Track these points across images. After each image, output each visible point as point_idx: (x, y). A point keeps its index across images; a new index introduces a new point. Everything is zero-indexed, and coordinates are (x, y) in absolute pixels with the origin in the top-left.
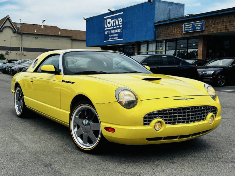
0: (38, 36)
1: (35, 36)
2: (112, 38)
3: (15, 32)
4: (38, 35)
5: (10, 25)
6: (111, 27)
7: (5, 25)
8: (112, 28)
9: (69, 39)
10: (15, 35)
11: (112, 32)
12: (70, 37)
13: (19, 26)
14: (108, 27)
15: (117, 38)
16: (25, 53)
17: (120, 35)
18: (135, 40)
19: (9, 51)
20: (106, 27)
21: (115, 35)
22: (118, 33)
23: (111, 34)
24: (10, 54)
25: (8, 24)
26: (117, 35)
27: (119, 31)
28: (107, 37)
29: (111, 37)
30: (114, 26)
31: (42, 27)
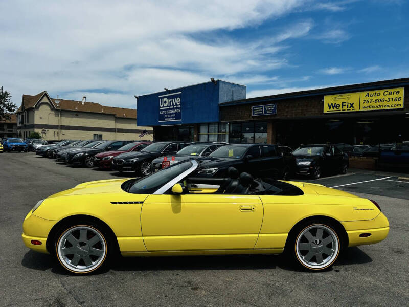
0: (79, 114)
1: (75, 113)
2: (169, 119)
3: (53, 109)
4: (79, 112)
5: (48, 101)
6: (167, 106)
7: (42, 101)
8: (169, 108)
9: (113, 117)
10: (53, 112)
11: (169, 112)
12: (114, 115)
13: (57, 102)
14: (163, 107)
15: (174, 119)
16: (64, 131)
17: (178, 116)
18: (196, 122)
19: (46, 130)
20: (161, 106)
21: (172, 116)
22: (176, 113)
23: (167, 114)
24: (47, 132)
25: (45, 100)
26: (174, 115)
27: (176, 111)
28: (162, 117)
29: (167, 117)
30: (170, 106)
31: (83, 104)
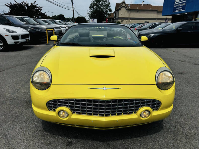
0: (139, 11)
1: (137, 11)
2: (178, 10)
3: (127, 9)
4: (139, 10)
6: (179, 2)
7: (122, 6)
8: (179, 3)
9: (156, 11)
10: (127, 11)
11: (179, 5)
12: (157, 10)
13: (129, 6)
14: (177, 3)
15: (181, 9)
16: (131, 20)
17: (184, 8)
19: (123, 20)
20: (175, 2)
21: (180, 8)
22: (183, 6)
23: (178, 7)
24: (123, 21)
25: (124, 5)
26: (182, 7)
27: (183, 4)
28: (175, 9)
29: (178, 9)
30: (181, 2)
31: (142, 5)
